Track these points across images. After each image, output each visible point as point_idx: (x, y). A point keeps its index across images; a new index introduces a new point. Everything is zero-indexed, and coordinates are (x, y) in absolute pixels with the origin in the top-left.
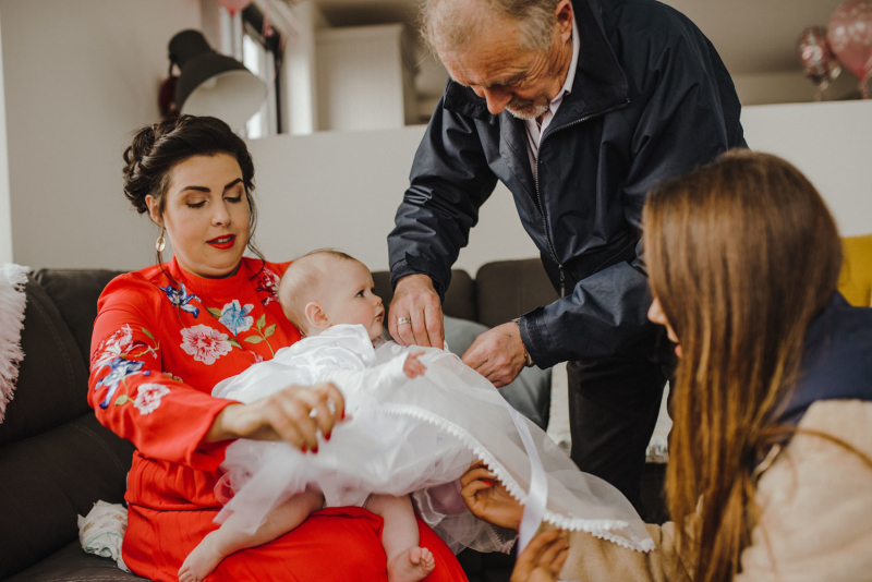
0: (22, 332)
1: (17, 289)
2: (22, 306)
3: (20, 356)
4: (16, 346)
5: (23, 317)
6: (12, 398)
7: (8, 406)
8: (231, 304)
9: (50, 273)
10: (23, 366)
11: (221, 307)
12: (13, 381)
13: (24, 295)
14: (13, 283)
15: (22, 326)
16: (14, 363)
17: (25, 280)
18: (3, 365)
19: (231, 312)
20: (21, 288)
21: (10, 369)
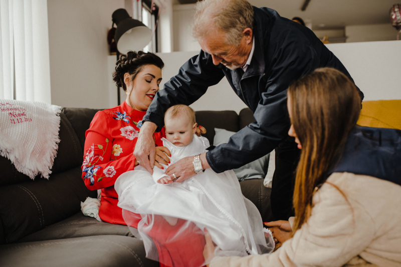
0: (59, 132)
1: (57, 115)
2: (59, 122)
3: (59, 141)
4: (57, 137)
5: (59, 126)
6: (56, 156)
7: (55, 159)
9: (67, 109)
10: (60, 145)
12: (56, 150)
13: (59, 117)
14: (55, 112)
15: (59, 129)
16: (57, 143)
17: (60, 112)
18: (53, 144)
20: (58, 115)
21: (55, 146)
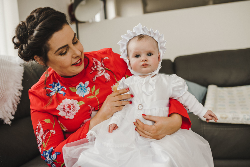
3: (21, 88)
6: (19, 103)
8: (79, 85)
11: (75, 87)
12: (19, 97)
16: (19, 90)
18: (15, 91)
19: (80, 88)
21: (18, 93)
